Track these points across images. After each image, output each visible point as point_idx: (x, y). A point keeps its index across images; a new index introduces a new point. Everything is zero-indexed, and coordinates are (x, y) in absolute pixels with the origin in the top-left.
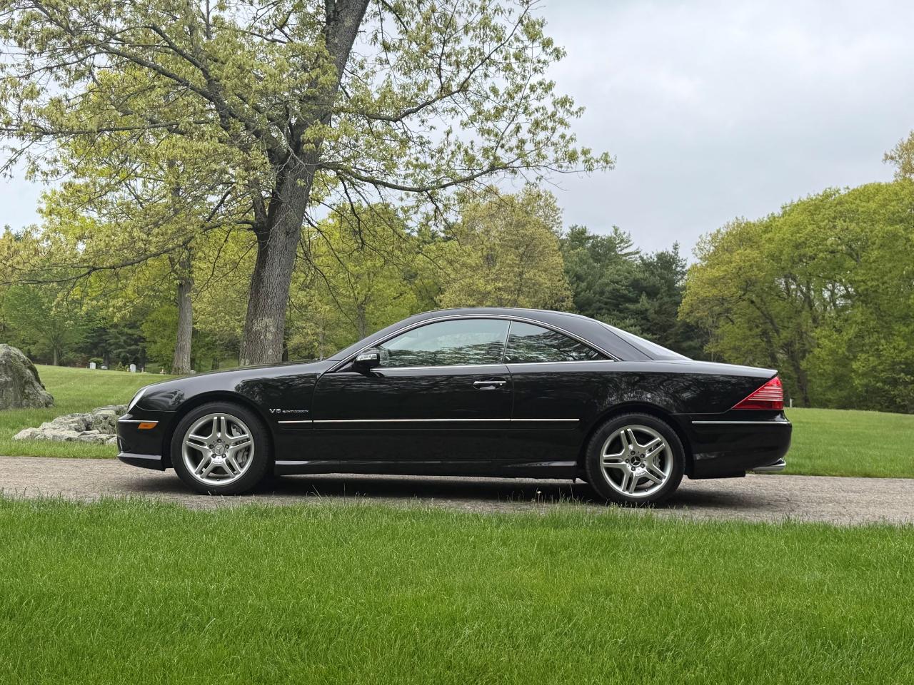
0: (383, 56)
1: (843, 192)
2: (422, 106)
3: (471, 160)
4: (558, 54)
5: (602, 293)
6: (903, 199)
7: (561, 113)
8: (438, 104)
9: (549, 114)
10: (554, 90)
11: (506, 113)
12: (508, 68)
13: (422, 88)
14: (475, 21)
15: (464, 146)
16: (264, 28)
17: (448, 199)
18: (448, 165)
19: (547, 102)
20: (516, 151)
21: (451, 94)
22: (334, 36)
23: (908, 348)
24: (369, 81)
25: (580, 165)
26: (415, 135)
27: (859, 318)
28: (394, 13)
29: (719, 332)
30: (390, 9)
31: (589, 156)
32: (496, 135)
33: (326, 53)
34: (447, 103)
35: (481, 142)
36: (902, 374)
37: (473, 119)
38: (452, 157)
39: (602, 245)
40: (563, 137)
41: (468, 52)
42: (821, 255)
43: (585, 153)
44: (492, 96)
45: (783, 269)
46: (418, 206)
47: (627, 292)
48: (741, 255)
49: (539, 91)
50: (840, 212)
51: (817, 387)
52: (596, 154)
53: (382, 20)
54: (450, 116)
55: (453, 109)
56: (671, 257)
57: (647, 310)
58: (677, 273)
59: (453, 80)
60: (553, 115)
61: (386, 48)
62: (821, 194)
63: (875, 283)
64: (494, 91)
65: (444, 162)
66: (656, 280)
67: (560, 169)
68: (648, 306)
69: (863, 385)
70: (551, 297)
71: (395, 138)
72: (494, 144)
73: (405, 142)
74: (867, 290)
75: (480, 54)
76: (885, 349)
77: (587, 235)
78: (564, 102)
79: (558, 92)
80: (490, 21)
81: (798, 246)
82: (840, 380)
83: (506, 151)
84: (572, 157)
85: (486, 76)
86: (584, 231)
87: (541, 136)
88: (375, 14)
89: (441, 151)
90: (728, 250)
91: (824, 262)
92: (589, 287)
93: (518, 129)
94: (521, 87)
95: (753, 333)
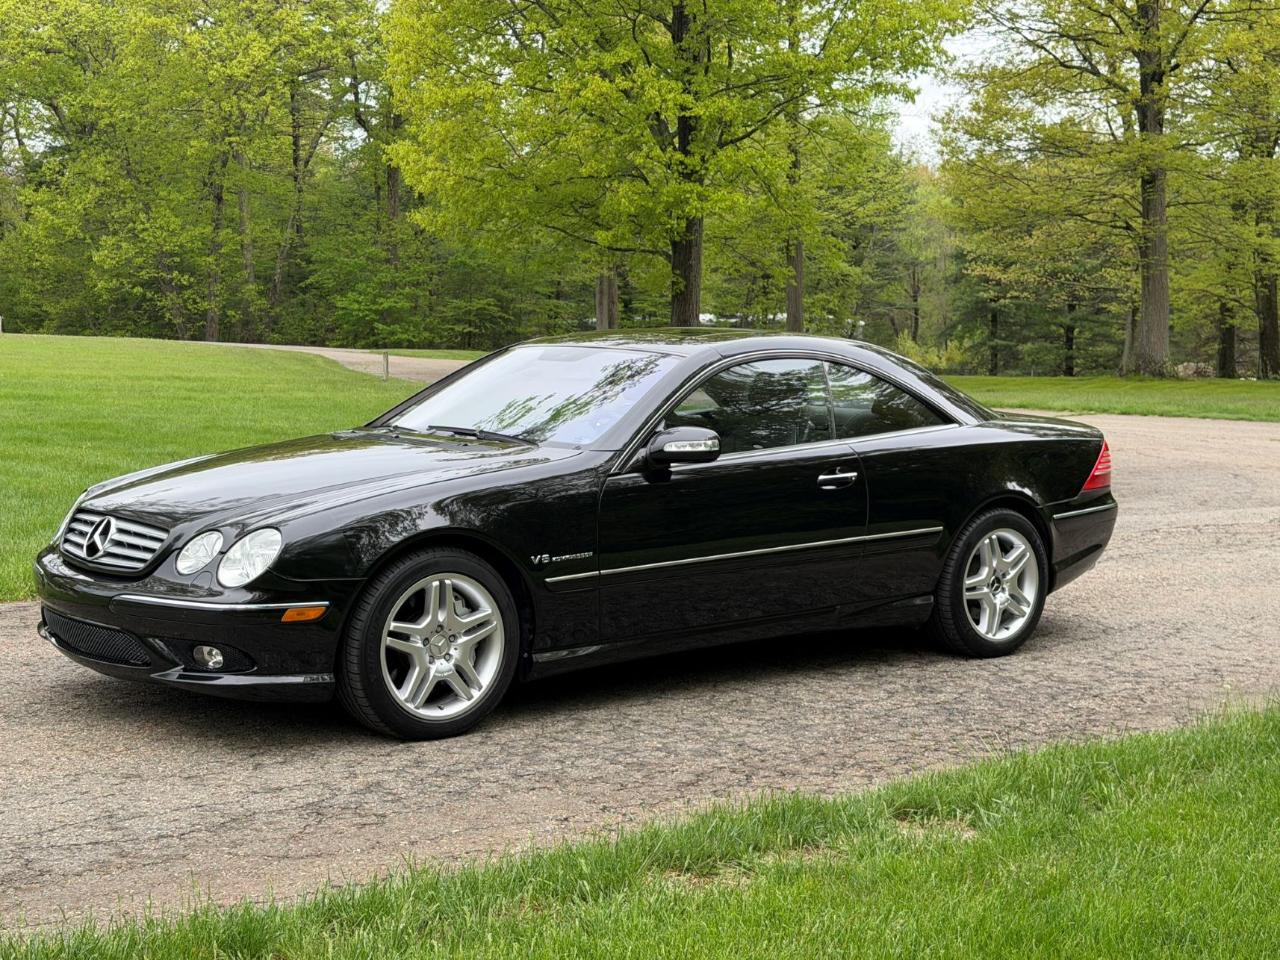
42: (32, 54)
69: (110, 291)
76: (144, 230)
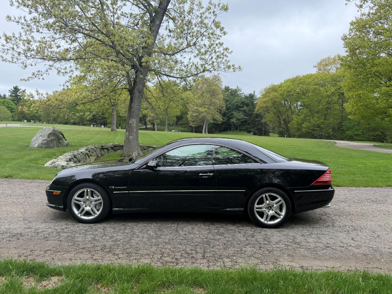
0: (169, 34)
1: (301, 76)
2: (181, 50)
3: (197, 68)
4: (225, 33)
5: (233, 105)
6: (319, 79)
7: (225, 53)
8: (186, 50)
9: (222, 53)
10: (223, 45)
11: (208, 53)
12: (209, 38)
13: (182, 44)
14: (198, 21)
15: (195, 64)
16: (132, 25)
17: (190, 81)
18: (190, 70)
19: (221, 49)
20: (211, 65)
21: (191, 46)
22: (153, 27)
23: (318, 121)
24: (164, 42)
25: (231, 70)
26: (179, 60)
27: (305, 112)
28: (173, 20)
29: (265, 116)
30: (171, 18)
31: (234, 67)
32: (205, 60)
33: (150, 32)
34: (189, 49)
35: (201, 62)
36: (316, 128)
37: (198, 55)
38: (191, 67)
39: (234, 91)
40: (226, 60)
41: (196, 32)
42: (295, 94)
43: (233, 66)
44: (204, 47)
45: (284, 98)
46: (181, 83)
47: (240, 105)
48: (272, 94)
49: (219, 45)
50: (301, 82)
51: (292, 131)
52: (236, 66)
53: (168, 22)
54: (190, 54)
55: (191, 51)
56: (253, 95)
57: (246, 110)
58: (254, 99)
59: (191, 42)
60: (223, 53)
61: (170, 31)
62: (295, 77)
63: (310, 102)
64: (205, 45)
65: (189, 69)
66: (248, 101)
67: (225, 71)
68: (246, 109)
69: (305, 131)
70: (219, 107)
71: (173, 61)
72: (204, 63)
73: (176, 62)
74: (307, 104)
75: (200, 33)
76: (312, 121)
77: (230, 88)
78: (226, 49)
79: (225, 46)
80: (203, 21)
81: (289, 92)
82: (298, 130)
83: (208, 65)
84: (229, 67)
85: (202, 40)
86: (228, 87)
87: (219, 60)
88: (167, 20)
89: (188, 65)
90: (269, 93)
91: (296, 96)
92: (230, 104)
93: (212, 58)
94: (213, 44)
95: (275, 116)
